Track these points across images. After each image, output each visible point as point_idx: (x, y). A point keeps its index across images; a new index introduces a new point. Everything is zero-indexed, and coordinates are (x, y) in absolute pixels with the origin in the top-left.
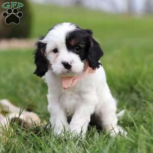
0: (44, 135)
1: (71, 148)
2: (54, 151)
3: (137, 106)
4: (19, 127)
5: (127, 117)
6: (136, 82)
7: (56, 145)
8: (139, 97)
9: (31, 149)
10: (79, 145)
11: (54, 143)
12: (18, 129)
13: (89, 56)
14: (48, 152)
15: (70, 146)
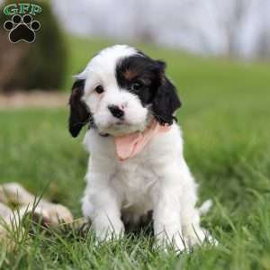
0: (78, 240)
1: (122, 261)
2: (93, 267)
3: (238, 199)
4: (35, 225)
5: (221, 217)
6: (237, 160)
7: (97, 257)
8: (242, 184)
9: (55, 262)
10: (136, 258)
11: (95, 254)
12: (34, 229)
13: (156, 100)
14: (83, 267)
15: (122, 259)
